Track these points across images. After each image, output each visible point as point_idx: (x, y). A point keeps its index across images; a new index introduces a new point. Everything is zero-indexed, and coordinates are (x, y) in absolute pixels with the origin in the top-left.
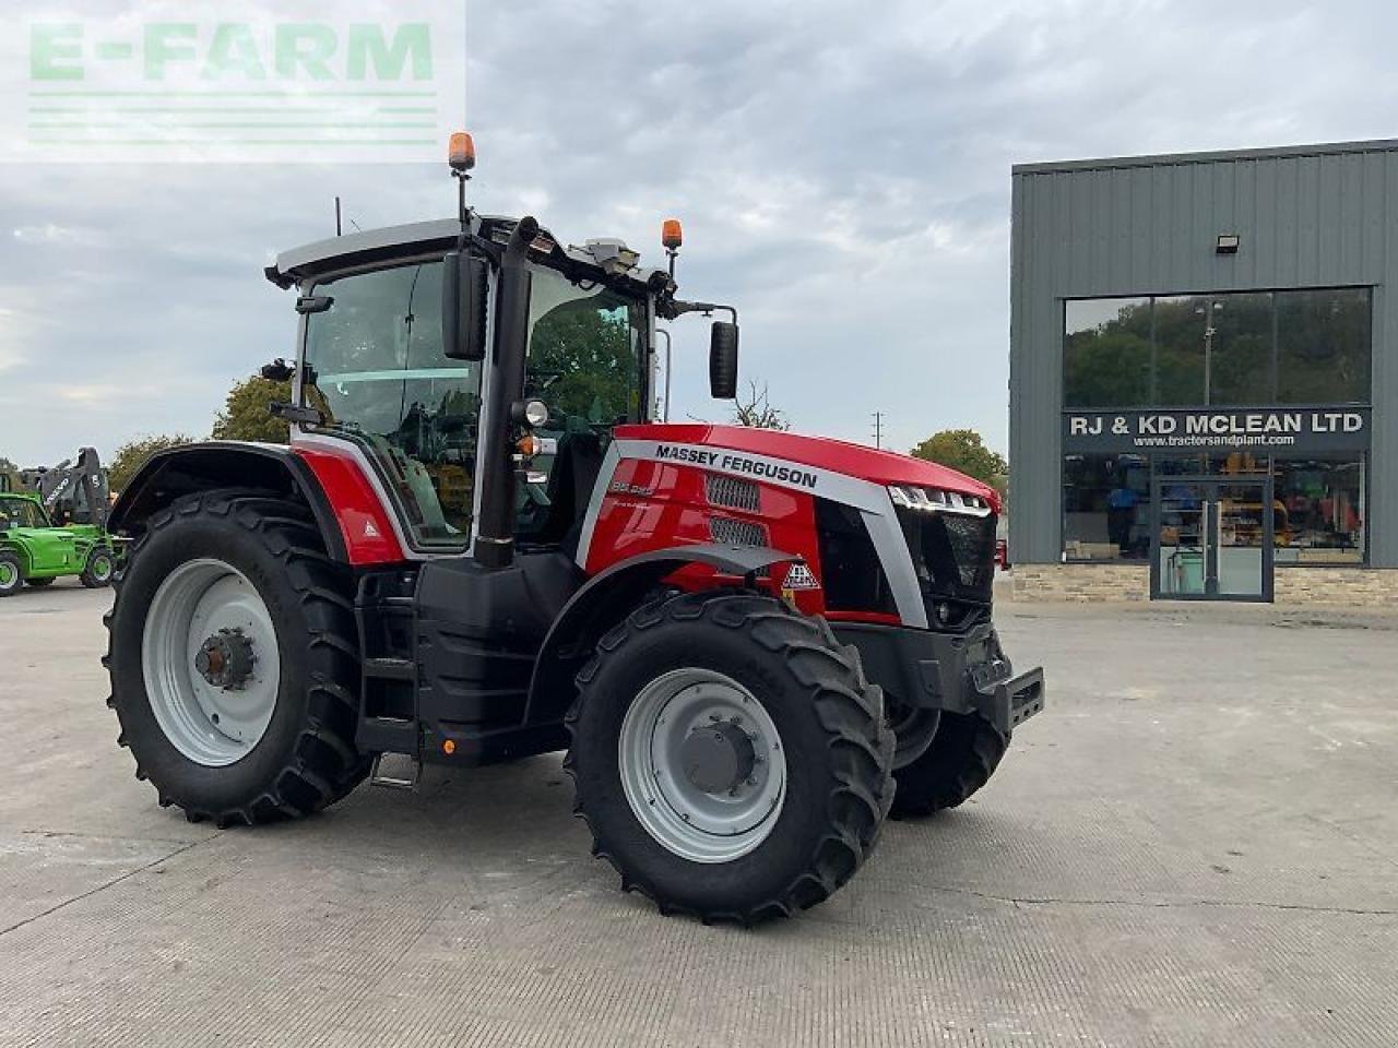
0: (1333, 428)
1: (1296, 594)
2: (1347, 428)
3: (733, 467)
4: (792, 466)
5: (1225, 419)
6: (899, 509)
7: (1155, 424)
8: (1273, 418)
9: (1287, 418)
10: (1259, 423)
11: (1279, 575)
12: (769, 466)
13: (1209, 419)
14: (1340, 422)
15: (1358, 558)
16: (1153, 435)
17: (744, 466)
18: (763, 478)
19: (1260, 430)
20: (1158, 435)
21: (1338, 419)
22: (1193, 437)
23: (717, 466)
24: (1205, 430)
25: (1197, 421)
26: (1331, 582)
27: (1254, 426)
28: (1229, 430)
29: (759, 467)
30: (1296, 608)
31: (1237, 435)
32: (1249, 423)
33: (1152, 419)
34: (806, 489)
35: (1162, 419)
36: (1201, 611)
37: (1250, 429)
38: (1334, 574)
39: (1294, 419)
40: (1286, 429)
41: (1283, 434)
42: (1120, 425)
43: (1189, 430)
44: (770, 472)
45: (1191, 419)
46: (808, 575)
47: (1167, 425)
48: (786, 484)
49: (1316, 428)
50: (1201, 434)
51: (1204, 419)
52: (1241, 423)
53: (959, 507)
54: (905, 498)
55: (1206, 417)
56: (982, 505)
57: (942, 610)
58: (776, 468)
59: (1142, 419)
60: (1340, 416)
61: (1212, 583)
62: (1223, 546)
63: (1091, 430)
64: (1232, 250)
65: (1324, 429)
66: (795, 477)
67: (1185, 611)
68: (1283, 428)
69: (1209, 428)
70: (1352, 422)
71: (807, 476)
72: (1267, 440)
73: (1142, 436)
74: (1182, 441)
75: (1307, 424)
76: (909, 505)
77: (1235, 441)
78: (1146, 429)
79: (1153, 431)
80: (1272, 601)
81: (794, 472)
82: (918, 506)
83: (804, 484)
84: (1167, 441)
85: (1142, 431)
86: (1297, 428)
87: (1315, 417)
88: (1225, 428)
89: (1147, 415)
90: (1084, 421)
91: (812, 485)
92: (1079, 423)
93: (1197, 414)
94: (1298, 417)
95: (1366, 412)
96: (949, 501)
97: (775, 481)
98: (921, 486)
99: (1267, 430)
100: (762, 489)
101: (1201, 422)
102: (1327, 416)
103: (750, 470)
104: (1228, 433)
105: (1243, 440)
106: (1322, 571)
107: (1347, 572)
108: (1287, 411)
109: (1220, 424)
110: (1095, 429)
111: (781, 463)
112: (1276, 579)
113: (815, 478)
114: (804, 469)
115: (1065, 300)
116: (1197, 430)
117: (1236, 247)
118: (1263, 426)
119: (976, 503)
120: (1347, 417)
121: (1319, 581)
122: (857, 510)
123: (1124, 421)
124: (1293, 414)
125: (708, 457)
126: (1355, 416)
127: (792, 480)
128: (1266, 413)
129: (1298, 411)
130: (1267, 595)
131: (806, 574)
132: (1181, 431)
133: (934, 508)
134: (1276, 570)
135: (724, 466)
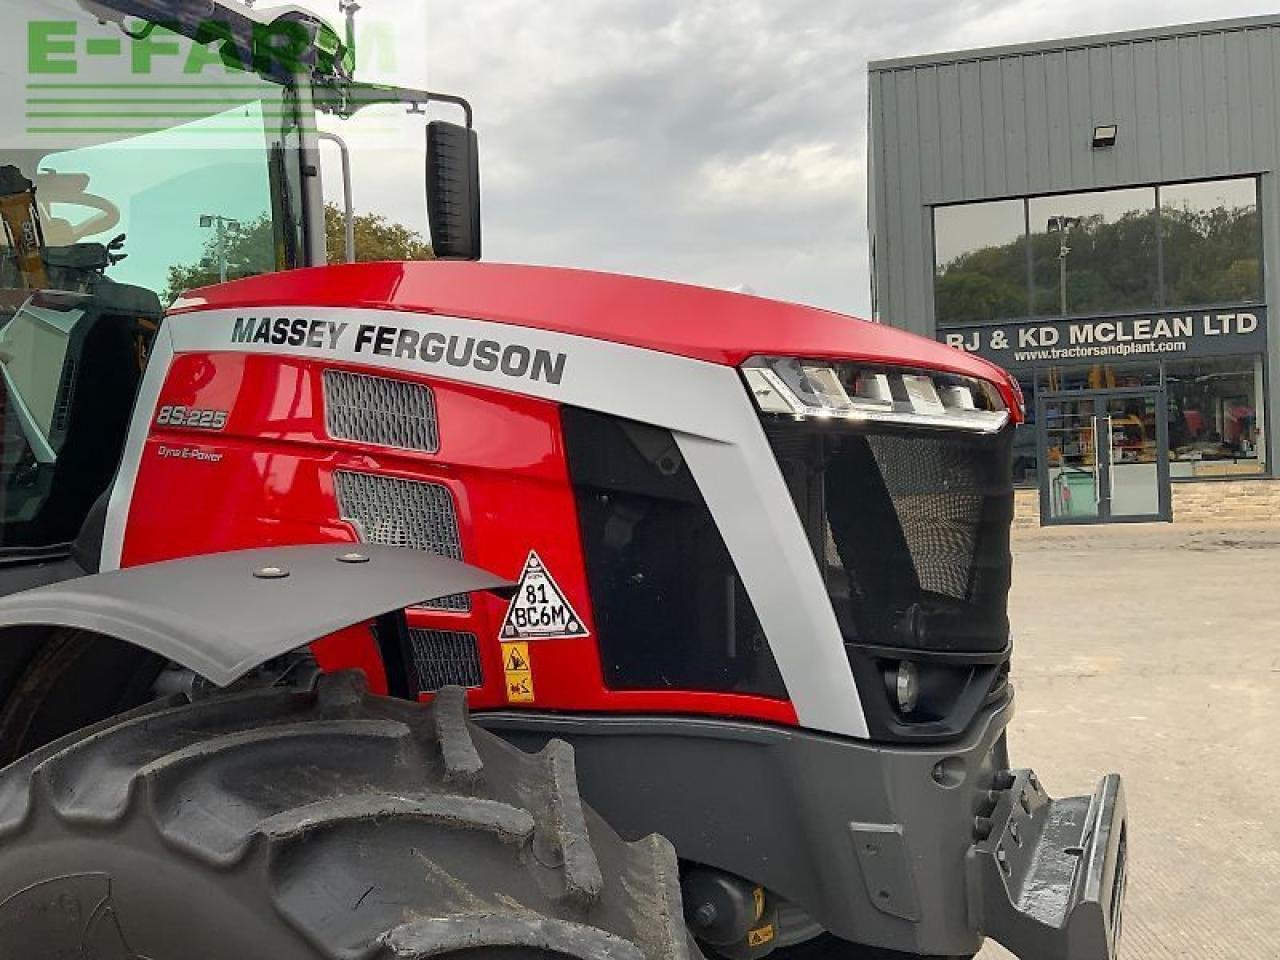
0: (1226, 331)
1: (1196, 510)
2: (1241, 329)
3: (377, 350)
4: (506, 335)
5: (1110, 327)
6: (775, 426)
7: (1036, 335)
8: (1162, 322)
9: (1177, 322)
10: (1147, 329)
11: (1175, 492)
12: (454, 339)
13: (1094, 328)
14: (1233, 323)
15: (1260, 469)
16: (1033, 349)
17: (401, 346)
18: (442, 369)
19: (1148, 336)
20: (1040, 348)
21: (1230, 320)
22: (1078, 349)
23: (343, 351)
24: (1090, 340)
25: (1081, 331)
26: (1233, 495)
27: (1142, 333)
28: (1116, 337)
29: (433, 343)
30: (1198, 527)
31: (1125, 343)
32: (1137, 330)
33: (1033, 330)
34: (540, 388)
35: (1043, 331)
36: (1100, 536)
37: (1137, 336)
38: (1235, 487)
39: (1184, 322)
40: (1177, 334)
41: (1173, 340)
42: (999, 340)
43: (1073, 341)
44: (459, 354)
45: (1074, 329)
46: (558, 604)
47: (1049, 336)
48: (497, 380)
49: (1208, 331)
50: (1087, 344)
51: (1088, 327)
52: (1128, 330)
53: (926, 409)
54: (787, 393)
55: (1091, 326)
56: (981, 403)
57: (903, 682)
58: (470, 342)
59: (1022, 332)
60: (1233, 317)
61: (1105, 503)
62: (1115, 464)
63: (968, 346)
64: (1110, 142)
65: (1217, 332)
66: (516, 360)
67: (1081, 537)
68: (1173, 333)
69: (1094, 338)
70: (1246, 323)
71: (543, 356)
72: (1156, 347)
73: (1023, 350)
74: (1066, 353)
75: (1198, 327)
76: (800, 412)
77: (1123, 350)
78: (1027, 342)
79: (1034, 343)
80: (1171, 521)
81: (511, 350)
82: (824, 413)
83: (535, 376)
84: (1050, 353)
85: (1023, 345)
86: (1188, 332)
87: (1207, 319)
88: (1111, 337)
89: (1027, 326)
90: (960, 338)
91: (555, 377)
92: (955, 340)
93: (1081, 323)
94: (1189, 320)
95: (1260, 310)
96: (900, 396)
97: (469, 375)
98: (826, 360)
99: (1156, 336)
100: (443, 398)
101: (1084, 332)
102: (1219, 317)
103: (412, 356)
104: (1115, 342)
105: (1132, 349)
106: (1223, 486)
107: (1249, 484)
108: (1176, 315)
109: (1105, 332)
110: (972, 345)
111: (482, 331)
112: (1174, 496)
113: (562, 358)
114: (535, 340)
115: (933, 206)
116: (1082, 340)
117: (1114, 138)
118: (1152, 332)
119: (965, 397)
120: (1241, 317)
121: (1218, 495)
122: (666, 433)
123: (1002, 334)
124: (1182, 316)
125: (326, 330)
126: (1249, 316)
127: (507, 370)
128: (1154, 319)
129: (1189, 314)
130: (1165, 514)
131: (554, 601)
132: (1064, 342)
133: (864, 416)
134: (1173, 487)
135: (358, 348)
